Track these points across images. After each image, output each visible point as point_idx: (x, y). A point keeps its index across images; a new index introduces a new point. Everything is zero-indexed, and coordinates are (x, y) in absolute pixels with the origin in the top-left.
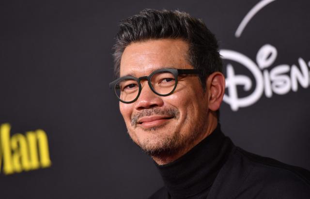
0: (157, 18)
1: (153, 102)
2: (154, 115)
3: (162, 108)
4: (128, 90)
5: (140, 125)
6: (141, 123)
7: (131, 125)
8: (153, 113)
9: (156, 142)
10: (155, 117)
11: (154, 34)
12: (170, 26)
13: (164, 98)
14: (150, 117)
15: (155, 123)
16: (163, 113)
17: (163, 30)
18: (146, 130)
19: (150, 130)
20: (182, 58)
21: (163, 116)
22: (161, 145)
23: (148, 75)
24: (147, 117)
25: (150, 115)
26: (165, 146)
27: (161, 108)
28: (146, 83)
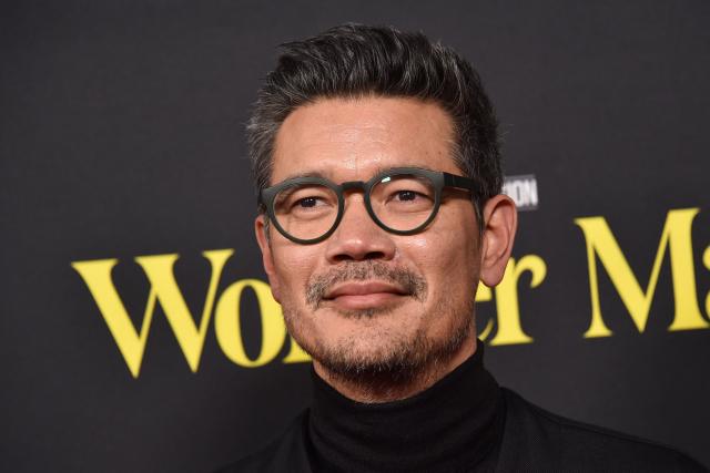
0: (390, 45)
1: (375, 247)
2: (373, 280)
3: (391, 265)
5: (330, 303)
6: (332, 297)
7: (304, 300)
8: (372, 272)
9: (374, 349)
10: (376, 284)
11: (387, 83)
12: (422, 69)
13: (399, 241)
14: (363, 283)
15: (372, 300)
16: (392, 276)
17: (408, 73)
18: (347, 316)
19: (360, 316)
20: (445, 151)
21: (395, 284)
22: (386, 355)
23: (365, 178)
24: (357, 282)
25: (364, 277)
26: (396, 356)
27: (389, 263)
28: (356, 200)
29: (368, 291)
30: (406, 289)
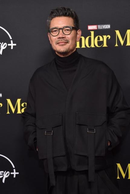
0: (65, 10)
1: (63, 37)
2: (63, 41)
3: (65, 39)
4: (54, 32)
6: (58, 43)
7: (55, 44)
11: (65, 15)
12: (69, 13)
13: (66, 36)
15: (63, 44)
17: (67, 14)
18: (60, 46)
20: (72, 24)
21: (66, 42)
22: (65, 51)
23: (62, 28)
24: (61, 41)
26: (66, 51)
28: (61, 30)
29: (63, 42)
30: (67, 42)
